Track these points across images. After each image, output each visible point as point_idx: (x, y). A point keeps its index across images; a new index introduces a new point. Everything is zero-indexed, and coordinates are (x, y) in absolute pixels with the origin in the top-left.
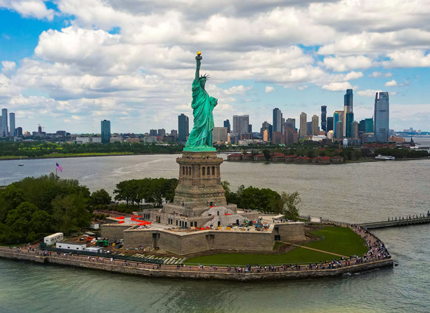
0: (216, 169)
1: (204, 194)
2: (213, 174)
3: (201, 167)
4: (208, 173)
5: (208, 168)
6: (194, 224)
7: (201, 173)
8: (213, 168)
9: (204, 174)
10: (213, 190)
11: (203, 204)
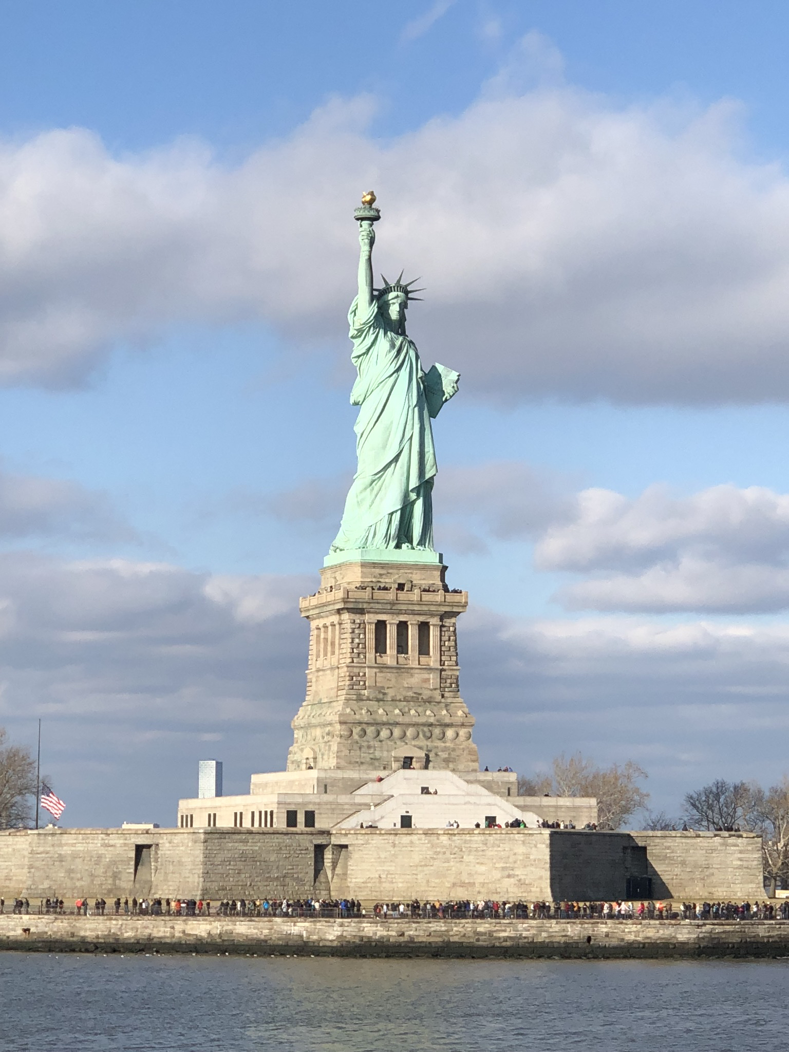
0: (433, 633)
1: (379, 725)
2: (424, 649)
4: (402, 648)
5: (402, 627)
6: (301, 818)
7: (370, 643)
8: (424, 628)
9: (380, 647)
10: (417, 714)
11: (375, 762)
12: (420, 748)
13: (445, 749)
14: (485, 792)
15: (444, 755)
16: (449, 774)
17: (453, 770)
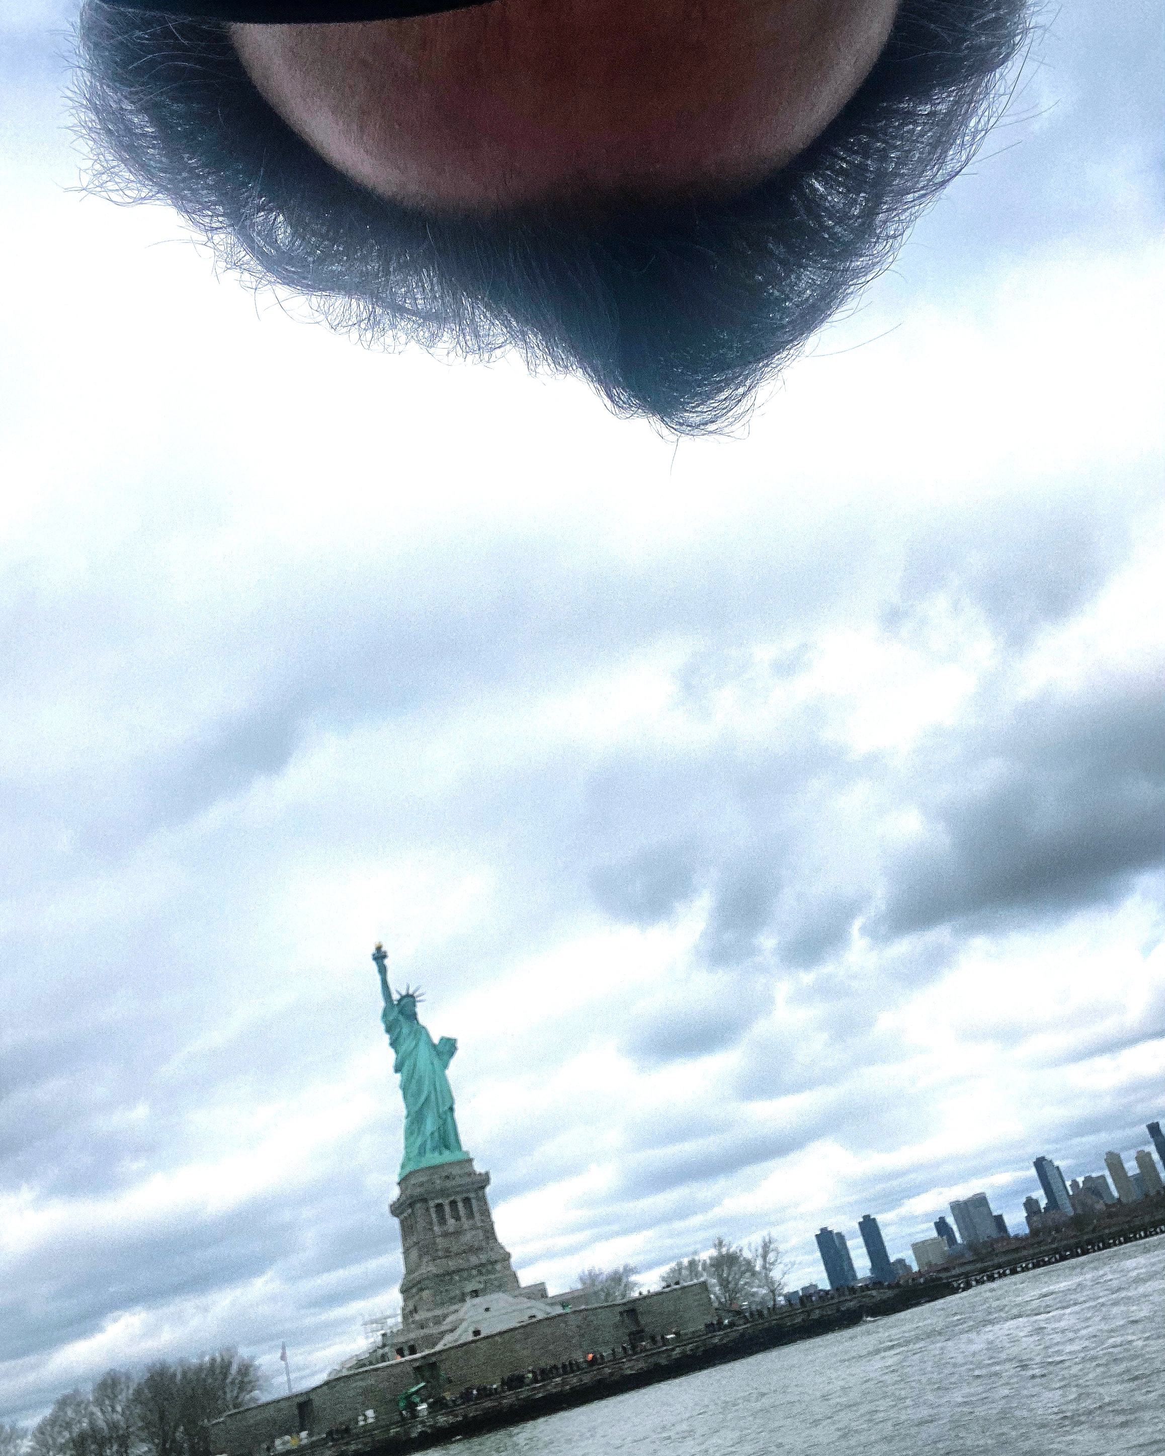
0: (474, 1202)
1: (450, 1273)
2: (471, 1215)
3: (432, 1204)
4: (458, 1218)
5: (453, 1203)
6: (406, 1352)
7: (435, 1220)
8: (467, 1201)
9: (442, 1221)
10: (474, 1260)
11: (452, 1300)
12: (480, 1282)
13: (496, 1279)
14: (526, 1300)
15: (496, 1283)
16: (501, 1295)
17: (504, 1292)
